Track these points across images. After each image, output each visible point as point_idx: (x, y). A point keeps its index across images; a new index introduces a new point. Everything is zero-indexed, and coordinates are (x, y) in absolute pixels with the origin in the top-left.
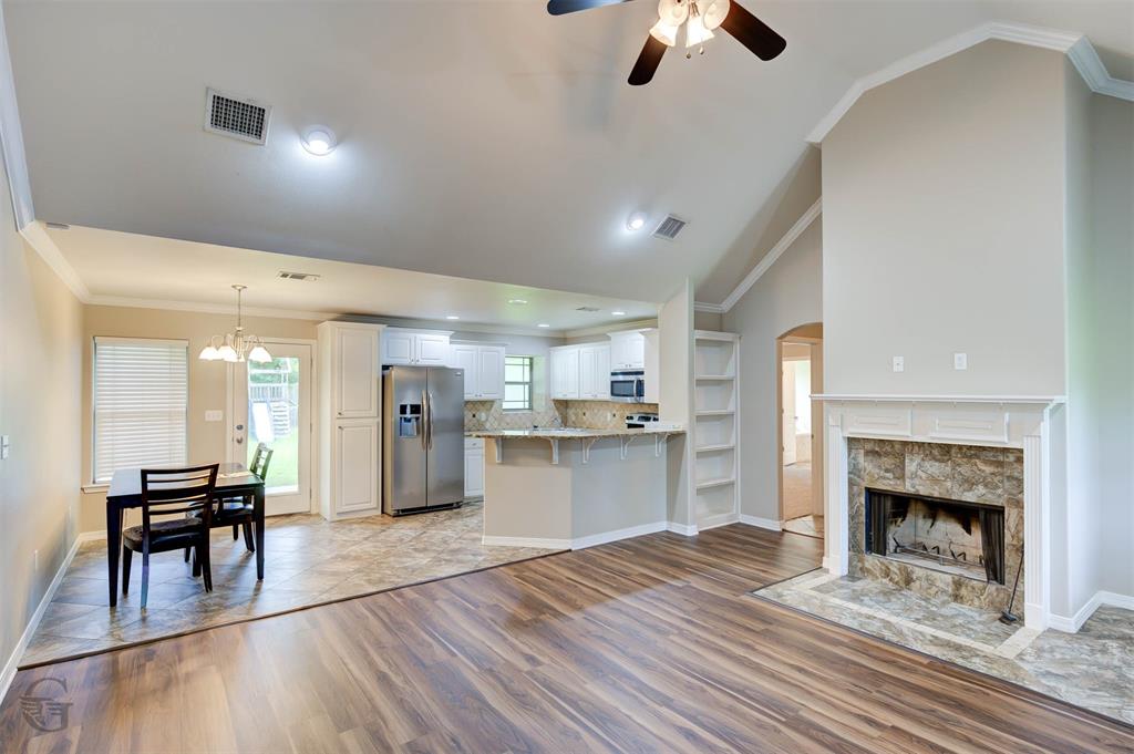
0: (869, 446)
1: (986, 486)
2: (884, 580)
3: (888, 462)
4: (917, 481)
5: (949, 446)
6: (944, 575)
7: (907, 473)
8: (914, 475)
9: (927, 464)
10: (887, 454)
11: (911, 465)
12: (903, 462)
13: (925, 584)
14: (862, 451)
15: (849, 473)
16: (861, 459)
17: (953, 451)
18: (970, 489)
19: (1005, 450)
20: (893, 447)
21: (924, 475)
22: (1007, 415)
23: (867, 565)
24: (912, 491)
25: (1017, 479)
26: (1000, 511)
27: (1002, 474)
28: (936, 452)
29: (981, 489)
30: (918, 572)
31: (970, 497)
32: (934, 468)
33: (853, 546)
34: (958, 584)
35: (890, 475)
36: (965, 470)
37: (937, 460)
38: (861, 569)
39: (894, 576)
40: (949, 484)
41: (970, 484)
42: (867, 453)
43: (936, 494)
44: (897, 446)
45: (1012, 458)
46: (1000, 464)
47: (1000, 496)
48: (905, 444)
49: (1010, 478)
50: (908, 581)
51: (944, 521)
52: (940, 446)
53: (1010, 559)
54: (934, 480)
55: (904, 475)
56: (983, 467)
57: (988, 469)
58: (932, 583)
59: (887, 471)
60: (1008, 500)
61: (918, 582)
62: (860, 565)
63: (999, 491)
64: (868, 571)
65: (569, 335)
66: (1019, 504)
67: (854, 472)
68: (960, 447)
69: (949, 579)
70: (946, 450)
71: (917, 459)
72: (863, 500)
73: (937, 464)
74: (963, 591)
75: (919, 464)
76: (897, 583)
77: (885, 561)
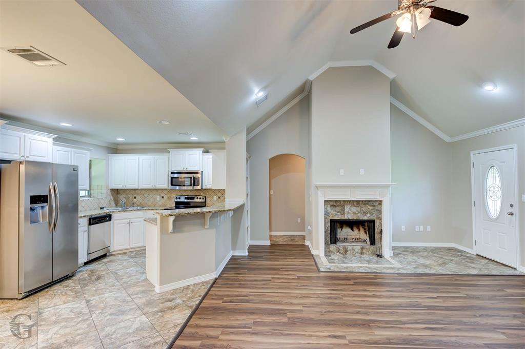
0: (331, 203)
1: (370, 214)
2: (337, 254)
3: (338, 209)
4: (349, 215)
5: (359, 201)
6: (357, 247)
7: (346, 212)
8: (348, 212)
9: (352, 208)
10: (338, 206)
11: (347, 209)
12: (344, 208)
13: (352, 251)
14: (329, 206)
15: (325, 214)
16: (329, 208)
17: (360, 202)
18: (366, 215)
19: (376, 201)
20: (340, 203)
21: (351, 212)
22: (379, 190)
23: (331, 249)
24: (347, 218)
25: (379, 210)
26: (373, 221)
27: (375, 209)
28: (355, 204)
29: (369, 215)
30: (350, 248)
31: (365, 218)
32: (354, 209)
33: (326, 243)
34: (362, 249)
35: (339, 214)
36: (364, 209)
37: (355, 206)
38: (329, 251)
39: (341, 251)
40: (359, 214)
41: (365, 213)
42: (331, 206)
43: (355, 219)
44: (342, 203)
45: (377, 204)
46: (374, 206)
47: (374, 216)
48: (344, 201)
49: (377, 210)
50: (346, 252)
51: (346, 228)
52: (356, 201)
53: (377, 236)
54: (354, 213)
55: (344, 213)
56: (369, 207)
57: (371, 208)
58: (353, 250)
59: (338, 212)
60: (377, 218)
61: (349, 252)
62: (328, 250)
63: (374, 215)
64: (331, 251)
65: (119, 147)
66: (380, 219)
67: (326, 213)
68: (363, 201)
69: (359, 247)
70: (358, 202)
71: (349, 207)
72: (329, 224)
73: (355, 208)
74: (364, 251)
75: (349, 209)
76: (342, 254)
77: (338, 246)
